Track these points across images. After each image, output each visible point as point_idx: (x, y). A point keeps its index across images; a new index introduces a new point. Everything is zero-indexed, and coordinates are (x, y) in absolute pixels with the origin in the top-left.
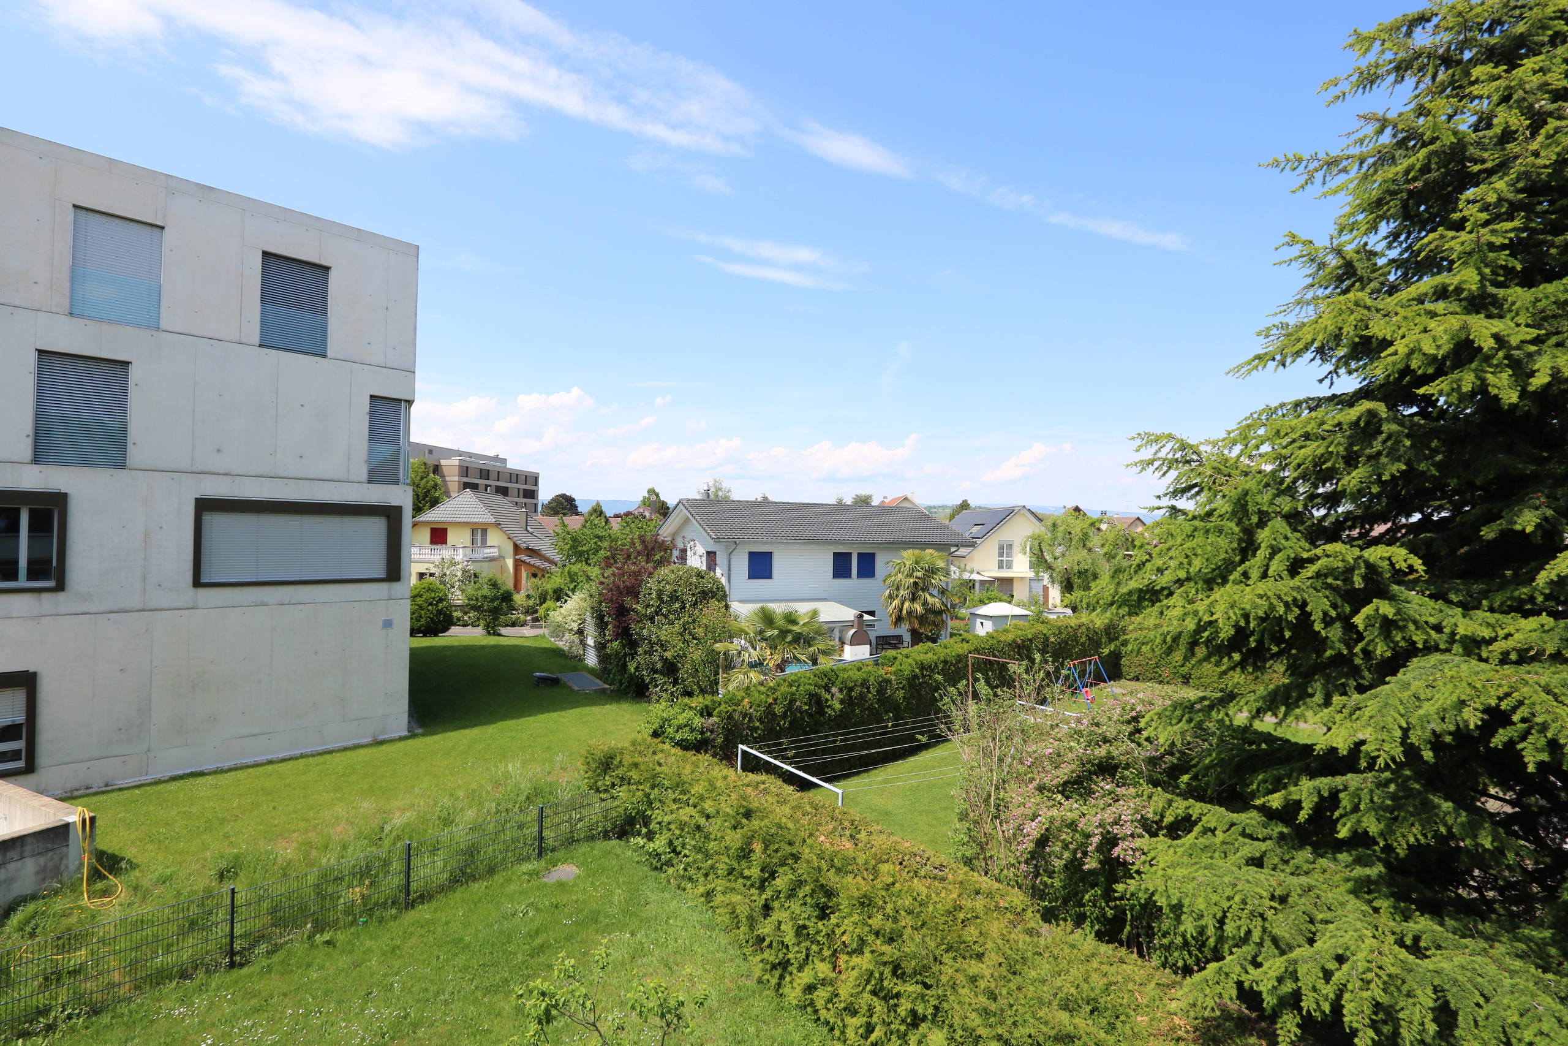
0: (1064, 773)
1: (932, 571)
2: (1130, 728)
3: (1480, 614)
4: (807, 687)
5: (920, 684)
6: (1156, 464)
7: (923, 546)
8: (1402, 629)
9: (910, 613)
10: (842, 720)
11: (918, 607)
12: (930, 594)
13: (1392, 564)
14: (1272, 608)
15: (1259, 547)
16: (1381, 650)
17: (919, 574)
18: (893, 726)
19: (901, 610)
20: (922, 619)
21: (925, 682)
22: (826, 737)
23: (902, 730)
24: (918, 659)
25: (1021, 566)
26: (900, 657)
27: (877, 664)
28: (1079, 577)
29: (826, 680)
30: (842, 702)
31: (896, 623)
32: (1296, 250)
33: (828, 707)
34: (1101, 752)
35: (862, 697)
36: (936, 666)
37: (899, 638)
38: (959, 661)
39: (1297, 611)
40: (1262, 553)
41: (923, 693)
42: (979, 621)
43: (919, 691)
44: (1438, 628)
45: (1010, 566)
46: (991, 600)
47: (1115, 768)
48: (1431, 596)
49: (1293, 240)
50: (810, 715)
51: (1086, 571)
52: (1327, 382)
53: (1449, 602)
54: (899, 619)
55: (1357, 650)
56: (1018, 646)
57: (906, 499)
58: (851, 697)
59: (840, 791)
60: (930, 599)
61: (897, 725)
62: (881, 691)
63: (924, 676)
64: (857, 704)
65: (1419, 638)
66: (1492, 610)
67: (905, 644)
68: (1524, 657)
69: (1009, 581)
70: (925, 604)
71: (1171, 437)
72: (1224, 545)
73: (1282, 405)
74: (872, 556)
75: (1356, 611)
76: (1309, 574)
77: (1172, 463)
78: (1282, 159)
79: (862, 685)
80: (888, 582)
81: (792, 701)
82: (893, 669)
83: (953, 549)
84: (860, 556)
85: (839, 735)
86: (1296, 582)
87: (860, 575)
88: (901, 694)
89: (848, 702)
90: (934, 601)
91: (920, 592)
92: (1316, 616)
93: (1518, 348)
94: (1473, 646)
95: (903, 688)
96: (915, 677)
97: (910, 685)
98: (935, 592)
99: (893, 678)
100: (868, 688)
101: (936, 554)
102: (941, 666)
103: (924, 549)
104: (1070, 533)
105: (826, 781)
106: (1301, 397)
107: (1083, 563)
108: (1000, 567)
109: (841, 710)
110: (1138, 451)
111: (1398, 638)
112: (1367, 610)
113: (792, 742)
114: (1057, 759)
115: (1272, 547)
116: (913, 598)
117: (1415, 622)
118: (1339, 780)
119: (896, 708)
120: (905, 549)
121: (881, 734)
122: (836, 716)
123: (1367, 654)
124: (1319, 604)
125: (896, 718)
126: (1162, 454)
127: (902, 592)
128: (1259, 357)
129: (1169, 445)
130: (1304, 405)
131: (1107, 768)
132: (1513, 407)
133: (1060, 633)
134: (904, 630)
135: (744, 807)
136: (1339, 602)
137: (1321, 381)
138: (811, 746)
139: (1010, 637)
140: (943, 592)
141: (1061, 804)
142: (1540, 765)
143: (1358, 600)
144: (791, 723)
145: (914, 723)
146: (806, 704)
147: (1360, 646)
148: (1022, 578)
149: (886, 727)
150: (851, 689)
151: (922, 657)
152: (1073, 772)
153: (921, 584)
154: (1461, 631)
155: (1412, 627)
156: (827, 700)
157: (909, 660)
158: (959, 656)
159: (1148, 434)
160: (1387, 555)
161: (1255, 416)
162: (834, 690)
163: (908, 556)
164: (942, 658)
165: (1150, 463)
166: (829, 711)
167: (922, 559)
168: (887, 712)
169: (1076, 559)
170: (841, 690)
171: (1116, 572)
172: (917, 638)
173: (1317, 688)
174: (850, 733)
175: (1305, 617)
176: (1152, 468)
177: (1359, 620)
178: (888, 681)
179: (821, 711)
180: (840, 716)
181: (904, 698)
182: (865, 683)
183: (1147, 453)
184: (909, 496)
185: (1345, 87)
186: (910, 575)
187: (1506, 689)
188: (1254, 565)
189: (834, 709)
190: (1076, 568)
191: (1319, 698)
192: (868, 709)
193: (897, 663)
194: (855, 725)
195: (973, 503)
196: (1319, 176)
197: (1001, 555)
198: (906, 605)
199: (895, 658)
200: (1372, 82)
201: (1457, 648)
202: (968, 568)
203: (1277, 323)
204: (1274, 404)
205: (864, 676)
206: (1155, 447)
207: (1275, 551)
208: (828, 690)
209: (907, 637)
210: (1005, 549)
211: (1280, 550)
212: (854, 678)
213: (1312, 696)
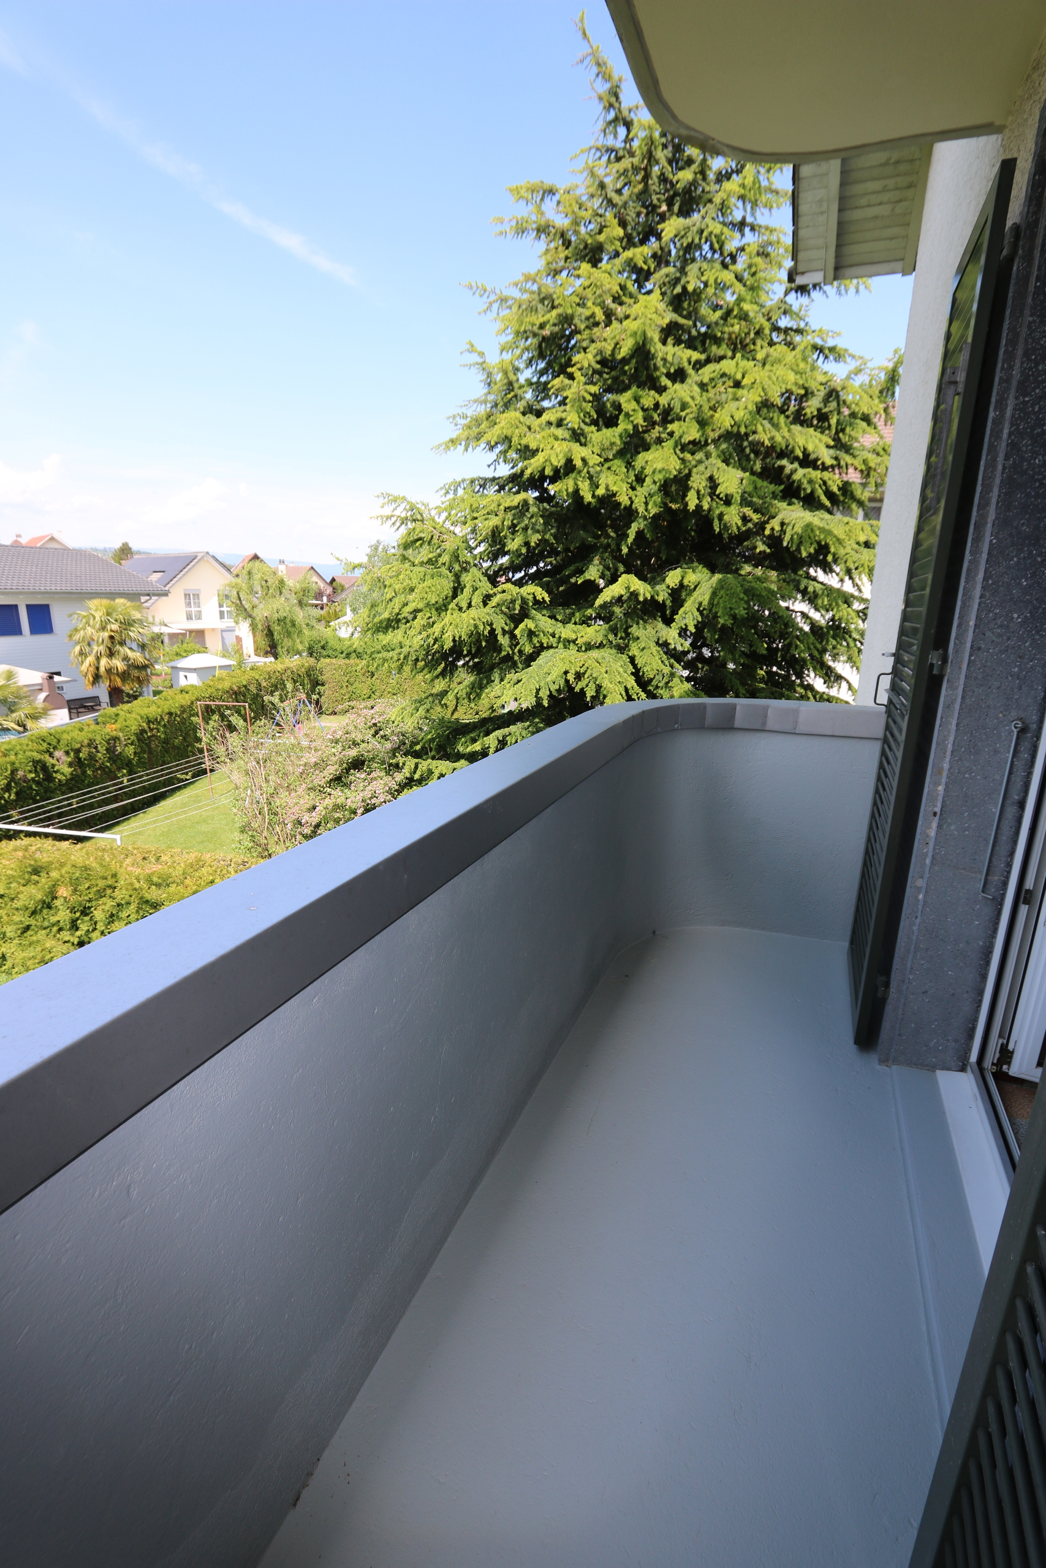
0: (332, 770)
1: (127, 624)
2: (372, 731)
3: (570, 626)
4: (29, 754)
5: (148, 737)
6: (393, 519)
7: (112, 595)
8: (537, 636)
9: (109, 671)
10: (74, 783)
11: (119, 664)
12: (130, 649)
13: (535, 597)
14: (476, 626)
15: (465, 586)
16: (528, 649)
17: (115, 627)
18: (128, 781)
19: (98, 668)
20: (124, 676)
21: (153, 736)
22: (60, 801)
23: (137, 783)
24: (142, 713)
25: (210, 618)
26: (122, 713)
27: (98, 724)
28: (279, 625)
29: (45, 745)
30: (70, 765)
31: (94, 683)
32: (476, 358)
33: (56, 772)
34: (353, 753)
35: (92, 757)
36: (162, 719)
37: (96, 700)
38: (183, 712)
39: (489, 628)
40: (467, 591)
41: (153, 746)
42: (182, 674)
43: (149, 745)
44: (553, 635)
45: (199, 617)
46: (188, 653)
47: (363, 763)
48: (549, 617)
49: (472, 349)
50: (38, 783)
51: (285, 618)
52: (492, 467)
53: (557, 620)
54: (97, 677)
55: (516, 650)
56: (235, 693)
57: (52, 539)
58: (80, 759)
59: (118, 837)
60: (130, 654)
61: (132, 779)
62: (110, 750)
63: (151, 730)
64: (89, 766)
65: (545, 641)
66: (575, 623)
67: (104, 705)
68: (589, 647)
69: (200, 634)
70: (126, 659)
71: (404, 499)
72: (446, 585)
73: (463, 481)
74: (45, 609)
75: (516, 627)
76: (494, 605)
77: (404, 521)
78: (474, 285)
79: (89, 745)
80: (76, 637)
81: (14, 772)
82: (118, 726)
83: (143, 599)
84: (30, 608)
85: (73, 797)
86: (488, 609)
87: (35, 629)
88: (130, 751)
89: (78, 763)
90: (136, 656)
91: (118, 647)
92: (499, 631)
93: (593, 467)
94: (567, 643)
95: (132, 744)
96: (143, 731)
97: (139, 740)
98: (134, 646)
99: (121, 734)
100: (96, 748)
101: (129, 604)
102: (166, 718)
103: (113, 599)
104: (266, 581)
105: (96, 831)
106: (475, 476)
107: (282, 610)
108: (189, 617)
109: (71, 774)
110: (382, 507)
111: (536, 642)
112: (522, 626)
113: (21, 813)
114: (319, 766)
115: (473, 586)
116: (111, 654)
117: (543, 632)
118: (506, 731)
119: (128, 764)
120: (90, 599)
121: (116, 790)
122: (67, 780)
123: (520, 651)
124: (500, 623)
125: (130, 773)
126: (397, 513)
127: (95, 648)
128: (452, 441)
129: (403, 506)
130: (477, 482)
131: (357, 764)
132: (589, 503)
133: (270, 678)
134: (102, 691)
135: (30, 865)
136: (508, 622)
137: (489, 466)
138: (45, 812)
139: (226, 685)
140: (143, 647)
141: (330, 794)
142: (592, 697)
143: (517, 620)
144: (17, 794)
145: (147, 775)
146: (30, 772)
147: (518, 648)
148: (213, 630)
149: (122, 782)
150: (78, 751)
151: (145, 711)
152: (336, 771)
153: (117, 638)
154: (563, 636)
155: (542, 635)
156: (53, 766)
157: (134, 715)
158: (182, 706)
159: (388, 495)
160: (532, 591)
161: (447, 486)
162: (57, 754)
163: (97, 608)
164: (166, 710)
165: (389, 518)
166: (59, 776)
167: (114, 610)
168: (119, 769)
169: (275, 606)
170: (67, 753)
171: (372, 606)
172: (116, 696)
173: (496, 676)
174: (84, 794)
175: (492, 631)
176: (390, 522)
177: (517, 632)
178: (116, 739)
179: (49, 778)
180: (72, 779)
181: (135, 753)
182: (91, 743)
183: (387, 511)
184: (56, 536)
185: (506, 227)
186: (103, 628)
187: (582, 662)
188: (462, 599)
189: (63, 774)
190: (276, 616)
191: (497, 680)
192: (100, 768)
193: (120, 720)
194: (93, 784)
195: (134, 546)
196: (495, 306)
197: (189, 604)
198: (104, 662)
199: (117, 715)
200: (523, 232)
201: (561, 645)
202: (157, 621)
203: (460, 413)
204: (459, 479)
205: (90, 736)
206: (394, 506)
207: (475, 589)
208: (51, 755)
209: (105, 698)
210: (192, 598)
211: (477, 589)
212: (79, 739)
213: (493, 681)
